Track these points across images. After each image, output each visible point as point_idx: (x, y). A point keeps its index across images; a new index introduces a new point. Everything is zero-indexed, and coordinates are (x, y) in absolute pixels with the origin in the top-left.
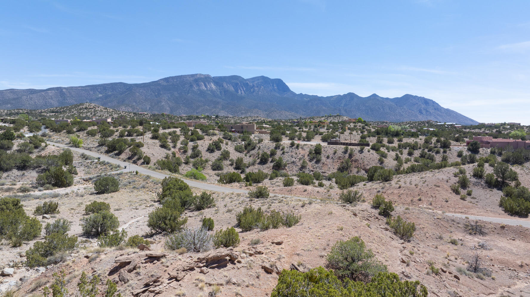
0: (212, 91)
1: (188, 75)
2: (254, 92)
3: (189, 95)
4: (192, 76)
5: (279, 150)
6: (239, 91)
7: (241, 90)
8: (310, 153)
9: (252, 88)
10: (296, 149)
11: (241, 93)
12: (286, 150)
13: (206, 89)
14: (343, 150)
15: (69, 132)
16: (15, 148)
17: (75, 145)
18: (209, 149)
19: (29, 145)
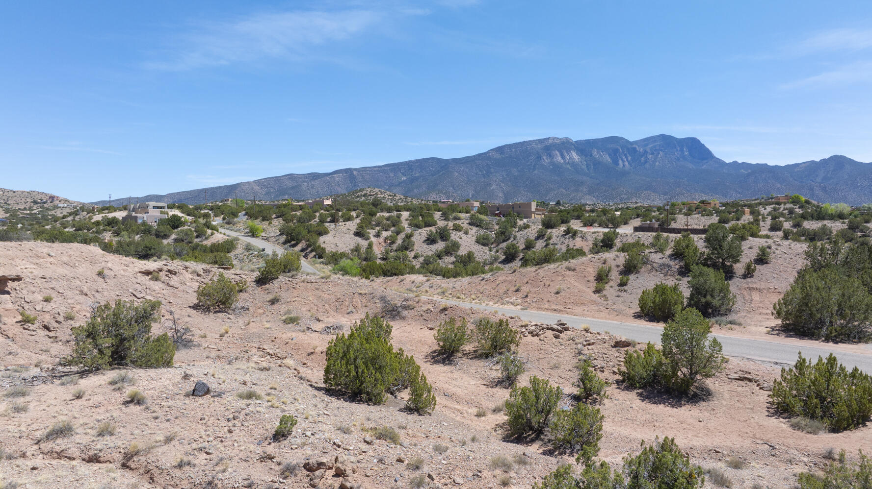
0: (573, 164)
1: (534, 140)
2: (646, 162)
3: (536, 172)
4: (541, 141)
5: (541, 241)
7: (622, 160)
8: (596, 245)
9: (642, 156)
10: (571, 239)
11: (624, 166)
12: (554, 240)
13: (562, 161)
14: (652, 240)
15: (264, 219)
16: (173, 236)
17: (253, 233)
18: (428, 239)
19: (189, 233)
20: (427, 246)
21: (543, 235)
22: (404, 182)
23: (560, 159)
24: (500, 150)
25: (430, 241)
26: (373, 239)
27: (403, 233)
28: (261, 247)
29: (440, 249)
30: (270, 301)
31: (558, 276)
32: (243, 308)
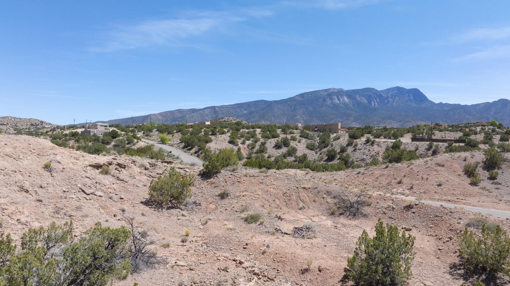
0: (345, 104)
1: (322, 90)
2: (388, 103)
3: (323, 108)
4: (326, 90)
5: (351, 147)
6: (373, 103)
8: (387, 149)
9: (386, 99)
10: (371, 146)
11: (375, 105)
12: (359, 146)
14: (427, 147)
15: (169, 133)
16: (113, 143)
17: (163, 141)
18: (276, 146)
19: (123, 141)
20: (276, 150)
21: (352, 143)
22: (246, 114)
23: (337, 101)
24: (302, 95)
25: (278, 147)
26: (240, 145)
27: (259, 142)
28: (169, 151)
29: (284, 152)
30: (219, 195)
31: (431, 170)
32: (195, 203)
